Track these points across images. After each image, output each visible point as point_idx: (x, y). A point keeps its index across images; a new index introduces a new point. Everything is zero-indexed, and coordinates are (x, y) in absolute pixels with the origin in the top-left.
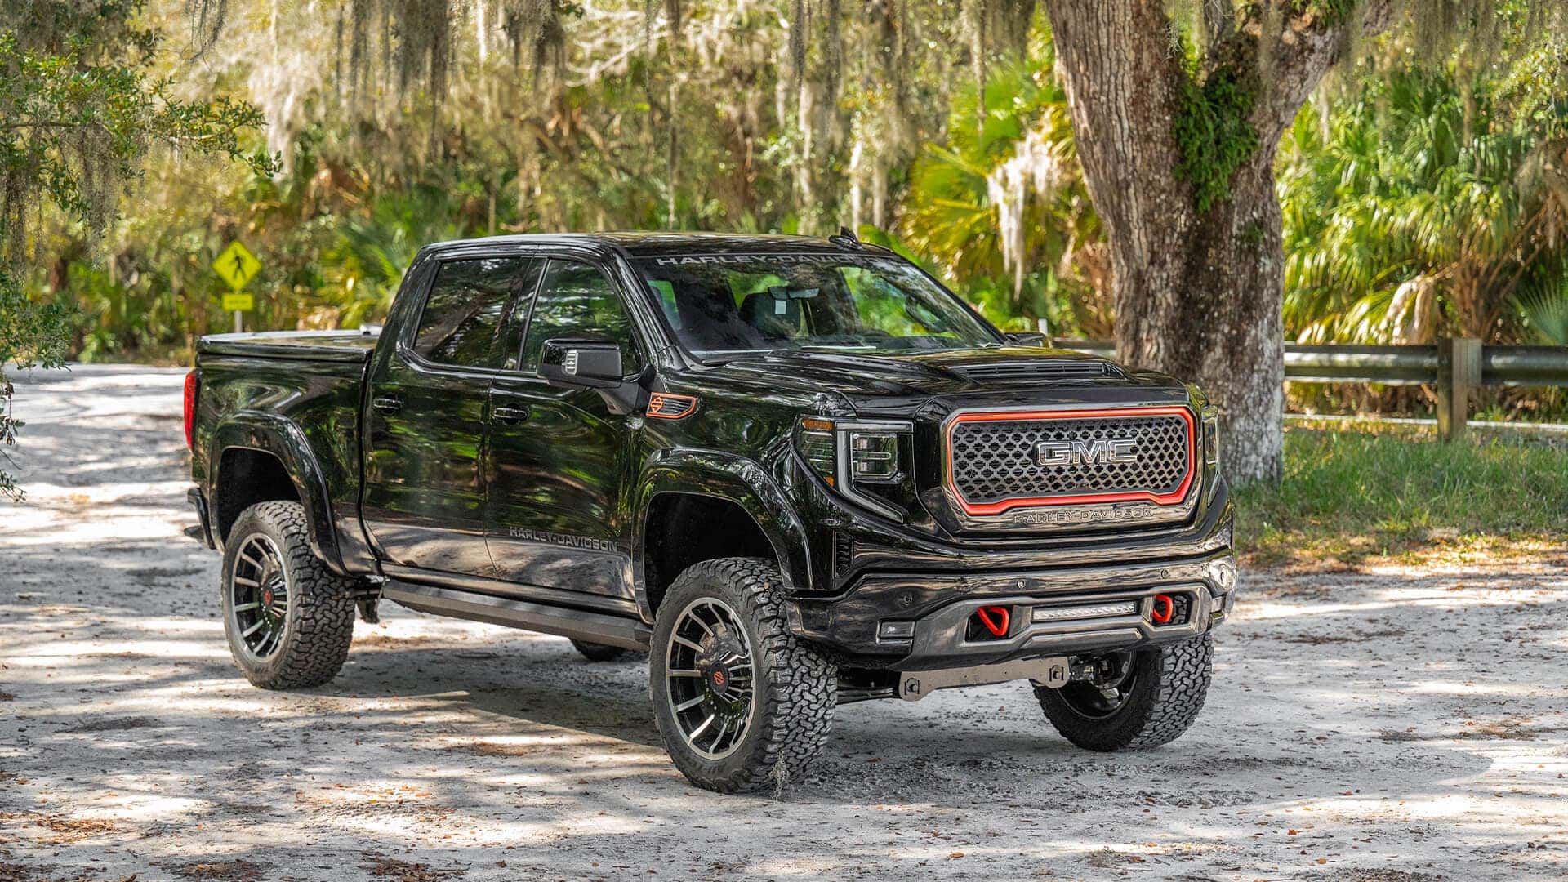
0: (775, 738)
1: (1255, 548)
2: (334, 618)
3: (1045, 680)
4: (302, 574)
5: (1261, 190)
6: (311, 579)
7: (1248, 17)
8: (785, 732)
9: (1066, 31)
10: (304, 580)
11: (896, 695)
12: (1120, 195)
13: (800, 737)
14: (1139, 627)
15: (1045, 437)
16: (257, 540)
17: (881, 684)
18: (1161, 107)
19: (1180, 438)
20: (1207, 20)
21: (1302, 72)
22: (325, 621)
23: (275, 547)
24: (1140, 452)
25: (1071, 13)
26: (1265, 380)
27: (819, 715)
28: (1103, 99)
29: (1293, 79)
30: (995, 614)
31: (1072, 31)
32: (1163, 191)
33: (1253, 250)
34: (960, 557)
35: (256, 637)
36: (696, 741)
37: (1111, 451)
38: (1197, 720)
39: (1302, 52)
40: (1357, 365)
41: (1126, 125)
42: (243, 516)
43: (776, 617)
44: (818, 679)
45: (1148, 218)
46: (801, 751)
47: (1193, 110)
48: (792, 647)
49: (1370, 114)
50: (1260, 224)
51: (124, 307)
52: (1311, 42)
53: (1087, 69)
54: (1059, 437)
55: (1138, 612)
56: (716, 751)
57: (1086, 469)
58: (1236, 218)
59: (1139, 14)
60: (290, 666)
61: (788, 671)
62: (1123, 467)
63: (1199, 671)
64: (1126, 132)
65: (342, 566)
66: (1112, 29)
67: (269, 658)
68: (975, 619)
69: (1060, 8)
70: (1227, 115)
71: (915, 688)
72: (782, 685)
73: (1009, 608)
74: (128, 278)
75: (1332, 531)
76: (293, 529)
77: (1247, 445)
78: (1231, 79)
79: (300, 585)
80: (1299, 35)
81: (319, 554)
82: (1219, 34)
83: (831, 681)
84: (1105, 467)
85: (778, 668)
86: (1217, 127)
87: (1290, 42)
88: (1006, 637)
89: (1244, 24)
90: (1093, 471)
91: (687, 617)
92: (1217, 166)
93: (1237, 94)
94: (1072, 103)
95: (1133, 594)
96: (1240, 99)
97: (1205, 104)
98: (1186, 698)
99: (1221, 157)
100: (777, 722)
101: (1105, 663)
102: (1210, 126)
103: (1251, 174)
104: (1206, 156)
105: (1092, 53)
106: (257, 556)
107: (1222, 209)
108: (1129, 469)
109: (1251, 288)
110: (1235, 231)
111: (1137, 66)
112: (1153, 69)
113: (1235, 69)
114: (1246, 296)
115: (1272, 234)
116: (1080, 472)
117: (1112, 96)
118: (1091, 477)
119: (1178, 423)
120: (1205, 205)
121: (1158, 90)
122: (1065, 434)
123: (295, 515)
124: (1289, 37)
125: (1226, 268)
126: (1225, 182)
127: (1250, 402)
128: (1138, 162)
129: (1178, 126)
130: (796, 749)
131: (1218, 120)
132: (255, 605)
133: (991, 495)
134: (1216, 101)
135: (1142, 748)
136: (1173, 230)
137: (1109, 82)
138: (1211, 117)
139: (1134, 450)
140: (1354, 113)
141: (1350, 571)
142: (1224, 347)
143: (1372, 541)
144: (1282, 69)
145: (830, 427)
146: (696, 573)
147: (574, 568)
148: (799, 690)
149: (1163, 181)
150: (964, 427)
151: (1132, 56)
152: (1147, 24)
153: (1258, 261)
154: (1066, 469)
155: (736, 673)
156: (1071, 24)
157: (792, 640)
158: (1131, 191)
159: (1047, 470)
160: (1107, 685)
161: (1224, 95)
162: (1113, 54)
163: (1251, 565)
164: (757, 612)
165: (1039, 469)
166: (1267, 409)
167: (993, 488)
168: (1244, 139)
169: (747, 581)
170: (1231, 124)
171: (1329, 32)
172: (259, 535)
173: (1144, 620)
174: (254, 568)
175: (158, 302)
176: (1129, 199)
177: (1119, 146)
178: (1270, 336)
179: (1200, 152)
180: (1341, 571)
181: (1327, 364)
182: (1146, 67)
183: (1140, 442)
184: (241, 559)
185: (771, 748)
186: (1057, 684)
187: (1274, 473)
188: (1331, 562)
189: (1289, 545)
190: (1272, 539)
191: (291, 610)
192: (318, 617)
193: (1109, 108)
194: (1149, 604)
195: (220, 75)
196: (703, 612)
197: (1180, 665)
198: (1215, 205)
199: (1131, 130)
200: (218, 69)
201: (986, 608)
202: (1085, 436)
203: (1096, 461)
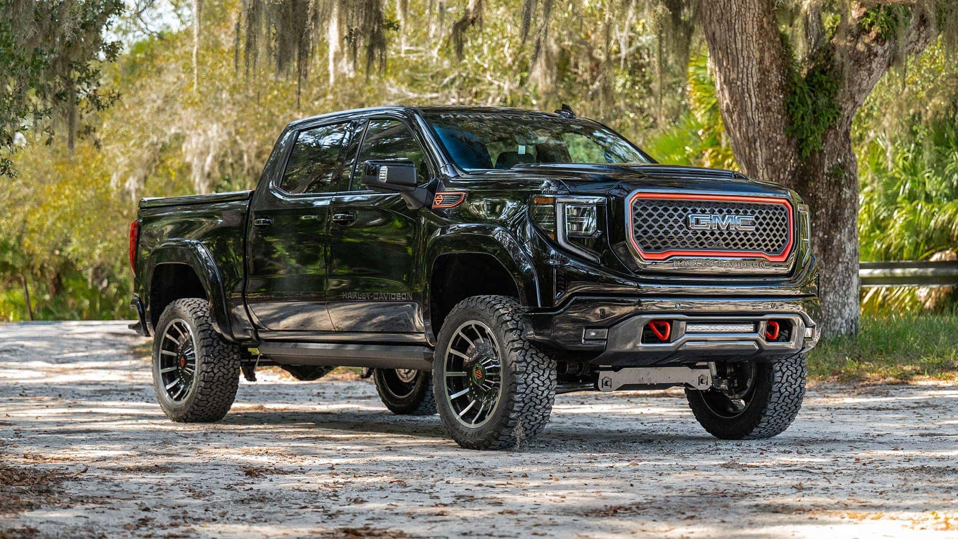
0: (515, 409)
1: (840, 372)
2: (226, 372)
3: (695, 384)
4: (206, 342)
5: (843, 145)
6: (211, 345)
7: (834, 34)
8: (522, 404)
9: (714, 39)
10: (206, 346)
11: (597, 388)
12: (750, 147)
13: (532, 409)
14: (757, 341)
15: (694, 211)
16: (176, 324)
17: (587, 380)
18: (777, 89)
19: (783, 220)
20: (807, 36)
21: (869, 69)
22: (221, 374)
23: (189, 327)
24: (757, 225)
25: (718, 27)
26: (847, 269)
27: (545, 395)
28: (739, 83)
29: (864, 73)
30: (661, 325)
31: (718, 39)
32: (778, 144)
33: (838, 183)
34: (639, 287)
35: (175, 389)
36: (463, 417)
37: (736, 222)
38: (797, 417)
39: (869, 56)
40: (909, 275)
41: (754, 100)
42: (168, 308)
43: (517, 329)
44: (544, 370)
45: (768, 162)
46: (533, 419)
47: (798, 91)
48: (527, 348)
49: (918, 152)
50: (843, 167)
51: (98, 305)
52: (875, 50)
53: (728, 64)
54: (703, 212)
55: (756, 331)
56: (476, 422)
57: (721, 234)
58: (827, 162)
59: (762, 27)
60: (197, 405)
61: (524, 364)
62: (746, 234)
63: (798, 383)
64: (754, 105)
65: (232, 336)
66: (744, 37)
67: (183, 401)
68: (647, 328)
69: (710, 23)
70: (820, 95)
71: (609, 383)
72: (520, 373)
73: (670, 321)
74: (101, 283)
75: (891, 363)
76: (200, 314)
77: (835, 311)
78: (823, 72)
79: (204, 349)
80: (867, 45)
81: (218, 330)
82: (815, 45)
83: (552, 372)
84: (734, 233)
85: (517, 362)
86: (814, 103)
87: (862, 50)
88: (668, 341)
89: (831, 38)
90: (726, 236)
91: (458, 336)
92: (814, 127)
93: (827, 82)
94: (718, 87)
95: (752, 318)
96: (829, 85)
97: (806, 88)
98: (789, 401)
99: (816, 122)
100: (517, 397)
101: (736, 381)
102: (810, 102)
103: (836, 134)
104: (806, 121)
105: (732, 53)
106: (176, 335)
107: (817, 156)
108: (749, 236)
109: (837, 207)
110: (826, 170)
111: (761, 62)
112: (771, 64)
113: (825, 66)
114: (833, 213)
115: (851, 174)
116: (717, 236)
117: (745, 81)
118: (725, 239)
119: (782, 209)
120: (807, 153)
121: (775, 78)
122: (708, 210)
123: (202, 305)
124: (861, 47)
125: (820, 194)
126: (819, 138)
127: (837, 282)
128: (762, 125)
129: (788, 101)
130: (529, 417)
131: (814, 98)
132: (174, 368)
133: (658, 248)
134: (813, 86)
135: (761, 437)
136: (785, 170)
137: (743, 72)
138: (810, 97)
139: (753, 224)
140: (909, 151)
141: (903, 383)
142: (819, 246)
143: (918, 368)
144: (856, 67)
145: (551, 201)
146: (465, 305)
147: (386, 322)
148: (531, 376)
149: (779, 137)
150: (640, 202)
151: (757, 55)
152: (767, 34)
153: (841, 190)
154: (708, 232)
155: (490, 370)
156: (717, 35)
157: (527, 344)
158: (758, 144)
159: (695, 233)
160: (737, 396)
161: (818, 82)
162: (745, 53)
163: (838, 381)
164: (504, 325)
165: (690, 232)
166: (848, 288)
167: (659, 243)
168: (831, 110)
169: (497, 307)
170: (823, 101)
171: (887, 44)
172: (178, 320)
173: (760, 336)
174: (174, 343)
175: (121, 302)
176: (756, 150)
177: (750, 114)
178: (850, 240)
179: (803, 119)
180: (897, 384)
181: (889, 275)
182: (767, 62)
183: (757, 218)
184: (166, 338)
185: (513, 415)
186: (703, 387)
187: (853, 330)
188: (892, 379)
189: (863, 370)
190: (852, 367)
191: (197, 369)
192: (215, 371)
193: (743, 89)
194: (763, 326)
195: (164, 144)
196: (468, 331)
197: (785, 378)
198: (813, 153)
199: (757, 104)
200: (162, 139)
201: (654, 321)
202: (721, 212)
203: (728, 229)
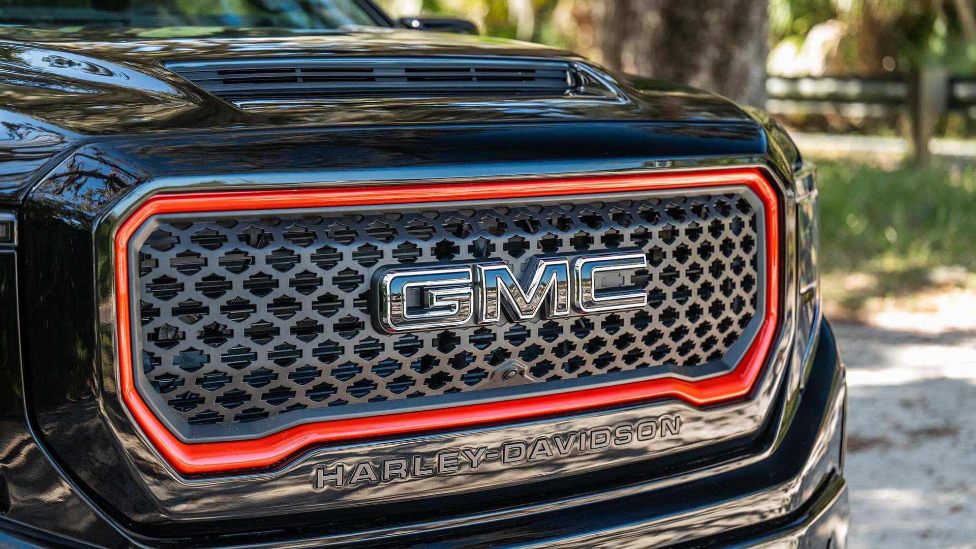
15: (407, 253)
19: (747, 244)
24: (656, 283)
54: (445, 253)
57: (518, 334)
62: (612, 322)
84: (566, 325)
90: (535, 339)
108: (627, 328)
116: (501, 343)
118: (530, 354)
119: (744, 206)
122: (464, 244)
133: (251, 420)
139: (641, 279)
154: (465, 335)
159: (408, 347)
165: (389, 341)
167: (257, 397)
183: (655, 258)
202: (516, 248)
203: (543, 312)
